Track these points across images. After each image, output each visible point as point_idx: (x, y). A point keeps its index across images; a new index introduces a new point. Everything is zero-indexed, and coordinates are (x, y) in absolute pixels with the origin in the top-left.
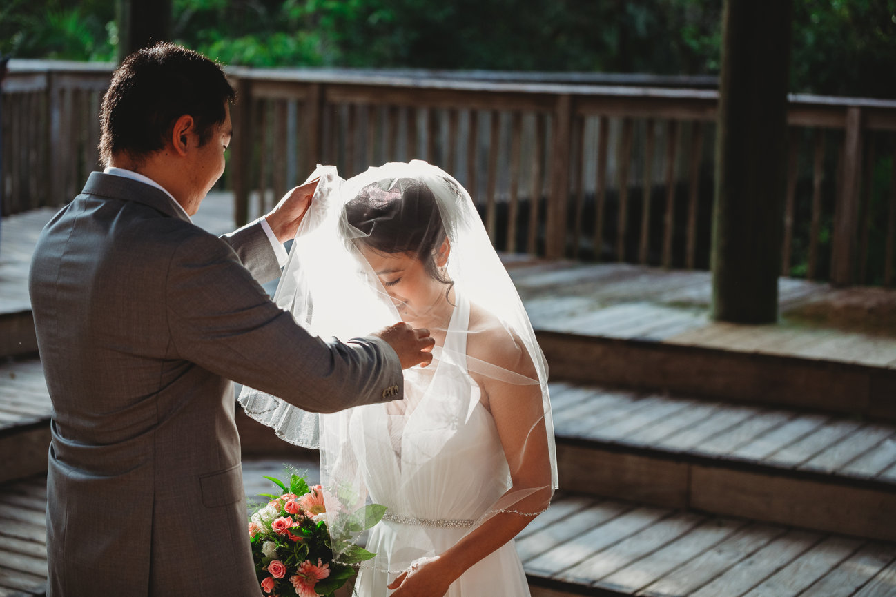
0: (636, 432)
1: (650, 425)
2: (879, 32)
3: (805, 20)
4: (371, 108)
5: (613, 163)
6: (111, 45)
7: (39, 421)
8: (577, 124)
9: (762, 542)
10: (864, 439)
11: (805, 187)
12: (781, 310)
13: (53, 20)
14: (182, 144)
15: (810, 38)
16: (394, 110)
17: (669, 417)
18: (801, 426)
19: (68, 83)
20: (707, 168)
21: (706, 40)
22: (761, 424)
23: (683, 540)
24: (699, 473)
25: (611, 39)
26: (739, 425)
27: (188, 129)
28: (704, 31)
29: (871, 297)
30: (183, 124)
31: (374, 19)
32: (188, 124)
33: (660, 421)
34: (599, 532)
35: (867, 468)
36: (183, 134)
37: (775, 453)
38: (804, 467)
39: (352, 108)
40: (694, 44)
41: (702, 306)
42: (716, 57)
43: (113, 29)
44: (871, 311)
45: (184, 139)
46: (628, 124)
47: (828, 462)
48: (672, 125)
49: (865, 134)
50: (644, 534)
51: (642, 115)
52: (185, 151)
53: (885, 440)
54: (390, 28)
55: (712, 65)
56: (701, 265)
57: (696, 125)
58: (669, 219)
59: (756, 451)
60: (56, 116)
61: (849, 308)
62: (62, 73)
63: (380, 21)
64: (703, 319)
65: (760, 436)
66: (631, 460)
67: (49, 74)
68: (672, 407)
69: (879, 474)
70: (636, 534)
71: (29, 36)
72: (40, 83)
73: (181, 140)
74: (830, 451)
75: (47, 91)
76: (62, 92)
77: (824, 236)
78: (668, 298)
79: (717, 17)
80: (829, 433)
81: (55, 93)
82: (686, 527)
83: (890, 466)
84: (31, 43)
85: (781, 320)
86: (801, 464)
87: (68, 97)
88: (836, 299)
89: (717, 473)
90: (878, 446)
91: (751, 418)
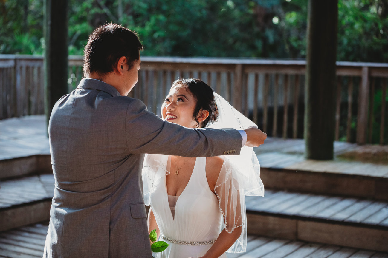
0: (273, 206)
1: (279, 204)
2: (375, 38)
3: (343, 33)
4: (155, 72)
5: (260, 96)
6: (42, 49)
7: (11, 206)
8: (245, 76)
9: (330, 253)
10: (374, 208)
11: (344, 106)
12: (335, 155)
13: (17, 38)
14: (121, 69)
15: (345, 41)
16: (165, 72)
17: (287, 200)
18: (346, 203)
19: (24, 64)
20: (301, 98)
21: (300, 43)
22: (328, 202)
23: (296, 252)
24: (301, 224)
25: (259, 44)
26: (318, 203)
27: (124, 63)
28: (299, 39)
29: (375, 149)
30: (122, 61)
31: (156, 35)
32: (124, 60)
33: (284, 202)
34: (258, 250)
35: (375, 220)
36: (122, 64)
37: (335, 214)
38: (347, 220)
39: (147, 72)
40: (295, 44)
41: (301, 154)
42: (305, 50)
43: (43, 41)
44: (375, 155)
45: (122, 67)
46: (267, 76)
47: (358, 218)
48: (286, 76)
49: (370, 78)
50: (277, 251)
51: (273, 72)
52: (123, 72)
53: (382, 208)
54: (163, 39)
55: (303, 53)
56: (300, 136)
57: (297, 76)
58: (286, 117)
59: (326, 214)
60: (19, 78)
61: (365, 154)
62: (21, 59)
63: (159, 36)
64: (302, 159)
65: (328, 207)
66: (271, 219)
67: (15, 60)
68: (289, 196)
69: (380, 223)
70: (274, 251)
71: (7, 46)
72: (11, 64)
73: (121, 68)
74: (359, 213)
75: (15, 67)
76: (21, 67)
77: (353, 125)
78: (286, 150)
79: (304, 33)
80: (358, 206)
81: (18, 67)
82: (296, 247)
83: (385, 219)
84: (8, 49)
85: (335, 158)
86: (346, 219)
87: (24, 69)
88: (360, 150)
89: (309, 224)
90: (379, 211)
91: (323, 200)
